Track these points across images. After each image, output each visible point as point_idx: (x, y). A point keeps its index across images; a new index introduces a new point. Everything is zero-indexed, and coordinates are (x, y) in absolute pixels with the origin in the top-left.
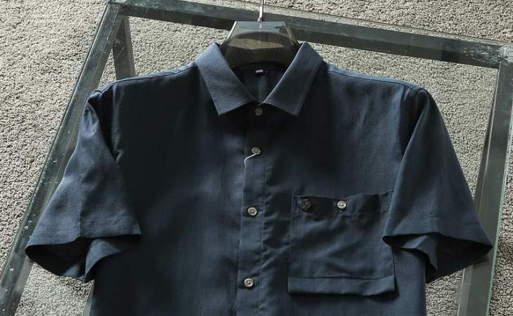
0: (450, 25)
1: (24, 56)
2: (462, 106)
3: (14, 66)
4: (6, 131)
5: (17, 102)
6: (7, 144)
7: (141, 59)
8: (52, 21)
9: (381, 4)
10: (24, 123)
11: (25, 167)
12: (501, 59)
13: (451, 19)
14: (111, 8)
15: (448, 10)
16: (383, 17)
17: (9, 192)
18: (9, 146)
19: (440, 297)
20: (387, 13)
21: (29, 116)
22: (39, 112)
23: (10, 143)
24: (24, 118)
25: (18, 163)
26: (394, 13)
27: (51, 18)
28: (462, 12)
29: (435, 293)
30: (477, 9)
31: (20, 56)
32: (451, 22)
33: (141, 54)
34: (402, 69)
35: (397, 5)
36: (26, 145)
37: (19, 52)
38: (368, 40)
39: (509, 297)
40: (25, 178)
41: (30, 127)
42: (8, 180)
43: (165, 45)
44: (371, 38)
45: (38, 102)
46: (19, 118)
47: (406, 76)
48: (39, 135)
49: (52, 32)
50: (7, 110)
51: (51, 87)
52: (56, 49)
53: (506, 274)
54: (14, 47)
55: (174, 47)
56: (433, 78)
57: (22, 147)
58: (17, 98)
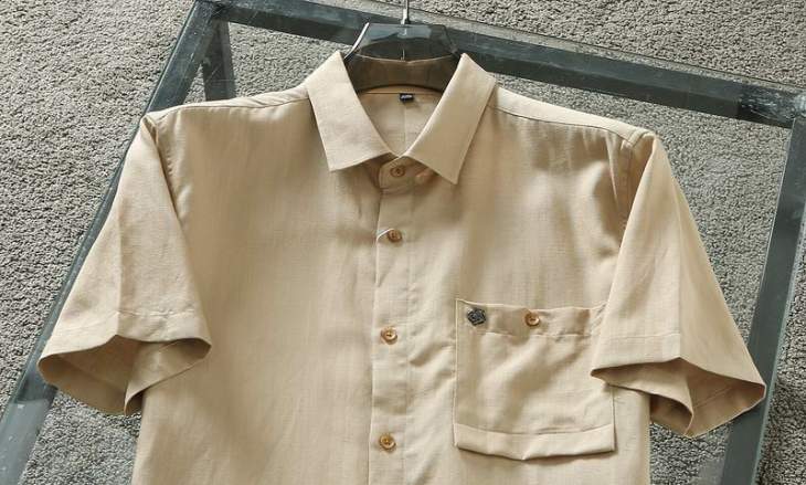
0: (734, 51)
1: (79, 71)
2: (745, 179)
3: (63, 86)
4: (44, 184)
5: (64, 142)
6: (44, 205)
7: (256, 84)
8: (124, 18)
9: (630, 14)
10: (72, 175)
11: (68, 241)
12: (796, 114)
13: (736, 42)
14: (200, 9)
15: (732, 28)
16: (631, 34)
17: (43, 279)
18: (47, 209)
19: (691, 475)
20: (638, 28)
21: (80, 163)
22: (96, 158)
23: (49, 204)
24: (72, 166)
25: (58, 236)
26: (647, 29)
27: (123, 14)
28: (754, 32)
29: (685, 468)
30: (777, 28)
31: (73, 72)
32: (736, 47)
33: (257, 76)
34: (655, 117)
35: (653, 18)
36: (72, 208)
37: (71, 65)
38: (591, 76)
39: (798, 480)
40: (67, 258)
41: (81, 180)
42: (42, 261)
43: (294, 63)
44: (597, 73)
45: (95, 143)
46: (64, 167)
47: (662, 128)
48: (94, 194)
49: (124, 35)
50: (48, 154)
51: (116, 121)
52: (127, 62)
53: (796, 444)
54: (64, 58)
55: (307, 67)
56: (703, 132)
57: (67, 211)
58: (65, 135)
